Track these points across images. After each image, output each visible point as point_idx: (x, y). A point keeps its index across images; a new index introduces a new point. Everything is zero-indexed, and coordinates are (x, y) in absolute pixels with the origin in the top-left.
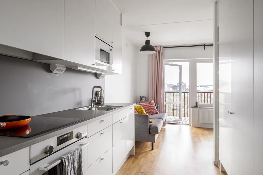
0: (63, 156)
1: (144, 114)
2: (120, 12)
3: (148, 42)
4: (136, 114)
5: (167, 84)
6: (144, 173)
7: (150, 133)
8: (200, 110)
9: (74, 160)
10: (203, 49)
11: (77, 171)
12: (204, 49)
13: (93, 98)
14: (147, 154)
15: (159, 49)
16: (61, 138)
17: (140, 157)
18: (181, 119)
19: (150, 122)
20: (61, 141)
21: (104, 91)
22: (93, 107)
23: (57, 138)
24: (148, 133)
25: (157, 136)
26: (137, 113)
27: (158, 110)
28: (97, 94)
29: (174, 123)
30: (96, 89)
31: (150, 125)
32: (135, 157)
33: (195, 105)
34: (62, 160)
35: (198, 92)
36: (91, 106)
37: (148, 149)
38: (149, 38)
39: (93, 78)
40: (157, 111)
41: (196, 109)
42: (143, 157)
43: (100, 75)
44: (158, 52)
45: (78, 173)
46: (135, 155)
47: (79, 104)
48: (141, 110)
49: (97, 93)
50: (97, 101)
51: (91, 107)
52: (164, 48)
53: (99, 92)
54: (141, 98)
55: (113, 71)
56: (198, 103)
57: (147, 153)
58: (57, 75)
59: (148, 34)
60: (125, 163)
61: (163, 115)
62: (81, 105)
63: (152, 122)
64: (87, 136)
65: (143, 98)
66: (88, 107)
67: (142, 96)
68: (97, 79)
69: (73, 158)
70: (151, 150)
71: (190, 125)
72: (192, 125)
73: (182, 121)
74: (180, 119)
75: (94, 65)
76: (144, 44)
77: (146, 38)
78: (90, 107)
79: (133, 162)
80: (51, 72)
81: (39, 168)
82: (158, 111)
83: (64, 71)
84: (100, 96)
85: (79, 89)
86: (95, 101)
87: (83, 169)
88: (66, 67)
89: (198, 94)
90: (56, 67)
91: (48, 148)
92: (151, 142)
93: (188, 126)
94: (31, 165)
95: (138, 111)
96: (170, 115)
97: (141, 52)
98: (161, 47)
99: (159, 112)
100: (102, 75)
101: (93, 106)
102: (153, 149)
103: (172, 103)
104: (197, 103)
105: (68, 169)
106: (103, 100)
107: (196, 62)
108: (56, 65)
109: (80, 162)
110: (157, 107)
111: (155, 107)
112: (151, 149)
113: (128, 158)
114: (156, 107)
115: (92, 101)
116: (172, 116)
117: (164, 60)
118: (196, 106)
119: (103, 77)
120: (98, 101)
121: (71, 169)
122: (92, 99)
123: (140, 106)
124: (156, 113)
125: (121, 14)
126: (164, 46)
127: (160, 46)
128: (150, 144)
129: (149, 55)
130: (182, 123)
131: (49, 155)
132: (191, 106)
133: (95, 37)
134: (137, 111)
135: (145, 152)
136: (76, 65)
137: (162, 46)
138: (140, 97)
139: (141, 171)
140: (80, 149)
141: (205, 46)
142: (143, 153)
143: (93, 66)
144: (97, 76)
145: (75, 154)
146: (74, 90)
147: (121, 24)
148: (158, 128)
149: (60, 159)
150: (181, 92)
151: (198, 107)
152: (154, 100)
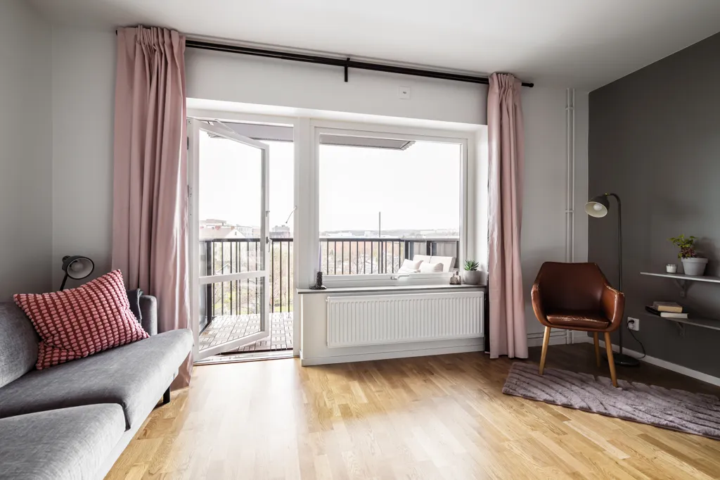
8: (332, 301)
10: (343, 78)
12: (346, 80)
15: (161, 40)
18: (266, 329)
33: (313, 280)
35: (325, 240)
41: (318, 297)
44: (157, 54)
52: (189, 43)
54: (69, 262)
56: (324, 275)
67: (73, 254)
73: (269, 337)
74: (263, 329)
98: (175, 35)
104: (320, 275)
107: (315, 127)
118: (318, 286)
124: (128, 341)
127: (170, 31)
137: (181, 35)
138: (65, 258)
141: (349, 69)
150: (266, 236)
151: (324, 289)
152: (126, 272)
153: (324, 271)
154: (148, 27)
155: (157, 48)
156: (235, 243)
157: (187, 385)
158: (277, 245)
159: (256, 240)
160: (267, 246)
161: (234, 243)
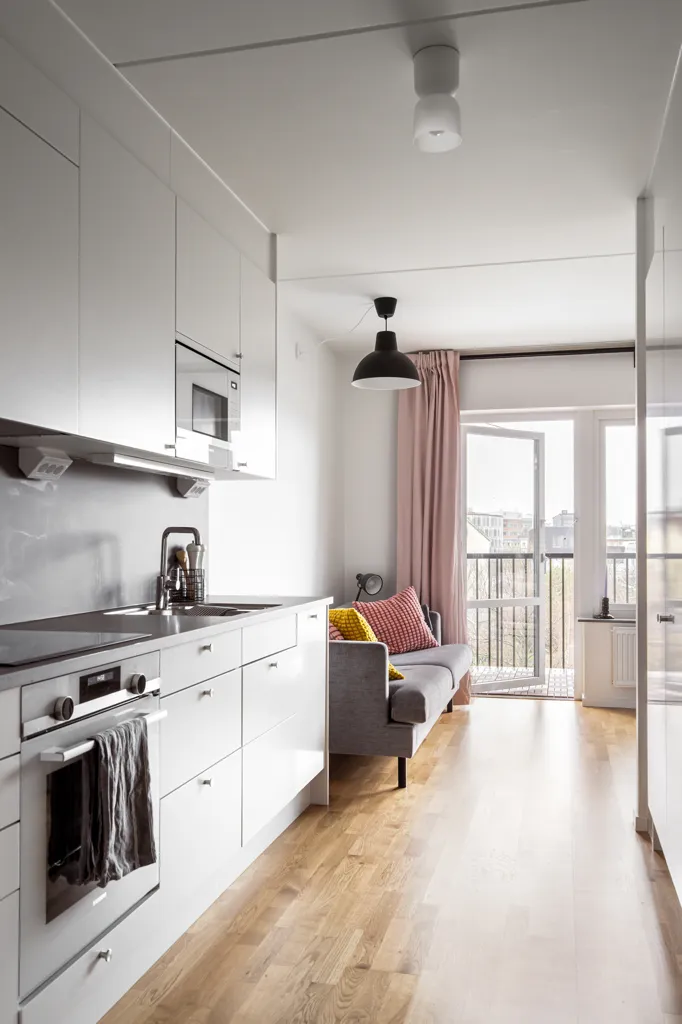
0: (99, 731)
1: (369, 642)
2: (266, 228)
3: (386, 340)
4: (333, 641)
5: (506, 517)
6: (363, 858)
7: (391, 721)
8: (618, 632)
9: (126, 752)
10: (632, 362)
11: (135, 789)
13: (162, 574)
14: (380, 801)
15: (438, 362)
16: (90, 682)
17: (347, 810)
18: (541, 673)
19: (394, 677)
20: (90, 689)
21: (206, 548)
22: (164, 608)
23: (81, 678)
24: (385, 720)
25: (420, 733)
26: (341, 637)
27: (434, 633)
28: (175, 558)
29: (512, 691)
30: (175, 540)
31: (393, 689)
32: (332, 812)
33: (598, 608)
34: (97, 743)
35: (611, 556)
36: (158, 604)
37: (383, 787)
38: (393, 324)
39: (160, 496)
40: (431, 636)
41: (603, 626)
42: (361, 812)
43: (189, 482)
44: (435, 377)
45: (137, 794)
46: (330, 806)
47: (112, 593)
48: (357, 627)
49: (178, 553)
50: (178, 587)
51: (158, 608)
52: (462, 358)
53: (184, 552)
54: (362, 580)
55: (242, 469)
56: (611, 602)
57: (378, 797)
58: (41, 486)
59: (386, 306)
60: (288, 828)
61: (457, 655)
62: (120, 601)
63: (402, 678)
64: (158, 690)
65: (370, 583)
66: (143, 608)
67: (364, 572)
68: (178, 500)
69: (124, 744)
70: (395, 789)
71: (576, 700)
72: (583, 697)
73: (545, 687)
74: (537, 673)
75: (171, 447)
76: (370, 346)
77: (379, 324)
78: (153, 607)
79: (321, 826)
80: (20, 474)
81: (39, 755)
82: (436, 637)
83: (63, 471)
84: (188, 567)
85: (112, 539)
86: (171, 585)
87: (152, 785)
88: (71, 458)
89: (609, 563)
90: (40, 457)
91: (60, 704)
92: (395, 756)
93: (571, 705)
94: (22, 741)
95: (342, 629)
96: (500, 663)
97: (355, 384)
98: (450, 354)
99: (439, 643)
100: (198, 482)
101: (165, 605)
102: (402, 784)
103: (508, 603)
104: (605, 601)
105: (111, 773)
106: (202, 582)
107: (600, 420)
108: (41, 449)
109: (143, 764)
110: (431, 619)
111: (422, 618)
112: (397, 785)
113: (300, 816)
114: (426, 620)
115: (159, 586)
116: (508, 664)
117: (461, 412)
118: (604, 614)
119: (201, 490)
120: (181, 584)
121: (120, 777)
122: (159, 578)
123: (352, 611)
124: (427, 646)
125: (273, 236)
126: (461, 351)
127: (446, 351)
128: (394, 762)
129: (397, 393)
130: (545, 693)
131: (61, 722)
132: (582, 615)
133: (177, 342)
134: (338, 633)
135: (373, 795)
136: (110, 449)
137: (456, 352)
138: (359, 576)
139: (351, 852)
140: (142, 723)
142: (363, 797)
143: (170, 453)
144: (176, 486)
145: (129, 736)
146: (94, 541)
147: (273, 278)
148: (423, 699)
149: (90, 739)
150: (541, 553)
151: (610, 618)
152: (419, 591)
153: (610, 596)
154: (426, 352)
155: (435, 371)
156: (495, 560)
157: (468, 703)
158: (557, 562)
159: (527, 556)
160: (542, 565)
161: (493, 561)
